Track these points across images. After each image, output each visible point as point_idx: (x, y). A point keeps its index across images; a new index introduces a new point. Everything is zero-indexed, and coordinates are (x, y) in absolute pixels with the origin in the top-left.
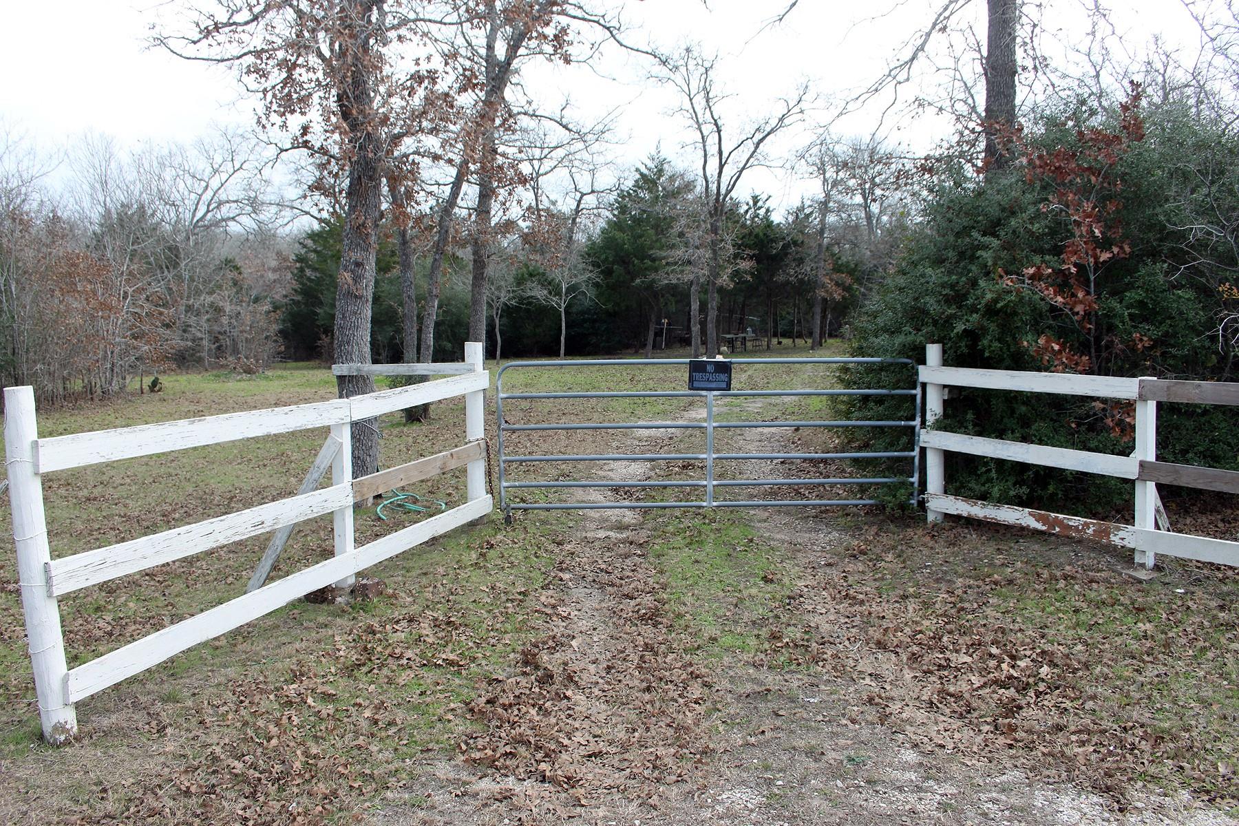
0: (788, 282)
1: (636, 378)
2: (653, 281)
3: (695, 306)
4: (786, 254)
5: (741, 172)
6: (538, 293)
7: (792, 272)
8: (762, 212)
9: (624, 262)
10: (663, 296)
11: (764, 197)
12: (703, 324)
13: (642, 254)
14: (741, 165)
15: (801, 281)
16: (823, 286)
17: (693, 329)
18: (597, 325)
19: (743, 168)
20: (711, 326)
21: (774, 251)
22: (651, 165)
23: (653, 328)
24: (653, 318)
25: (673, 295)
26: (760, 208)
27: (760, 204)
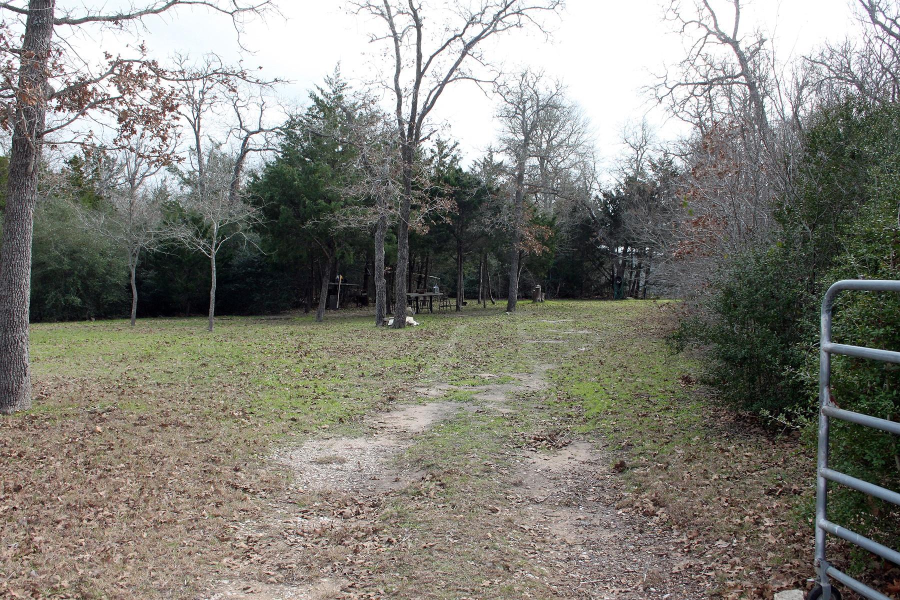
0: (484, 234)
1: (305, 347)
2: (329, 224)
3: (380, 256)
4: (480, 202)
5: (442, 85)
6: (183, 234)
7: (488, 221)
8: (448, 160)
9: (292, 202)
10: (339, 245)
11: (451, 144)
12: (390, 278)
13: (314, 191)
14: (442, 79)
15: (499, 233)
16: (522, 238)
17: (377, 284)
18: (262, 280)
19: (446, 81)
20: (401, 280)
21: (468, 198)
22: (328, 90)
23: (326, 284)
24: (328, 273)
25: (351, 245)
26: (447, 155)
27: (446, 151)
